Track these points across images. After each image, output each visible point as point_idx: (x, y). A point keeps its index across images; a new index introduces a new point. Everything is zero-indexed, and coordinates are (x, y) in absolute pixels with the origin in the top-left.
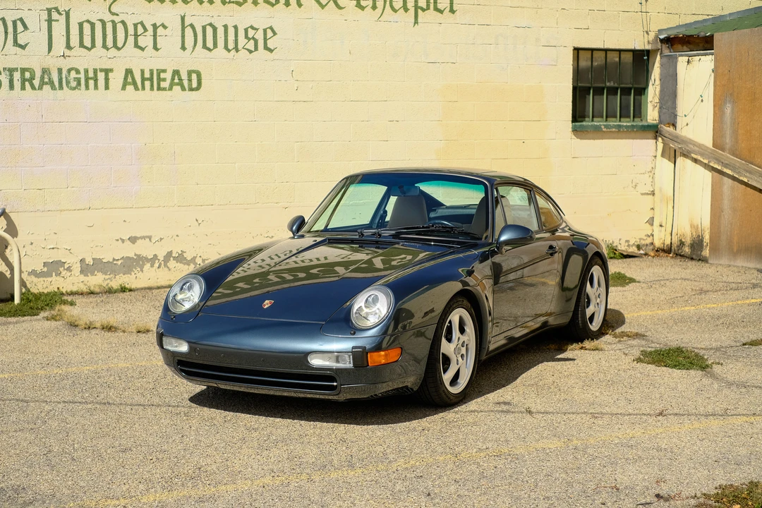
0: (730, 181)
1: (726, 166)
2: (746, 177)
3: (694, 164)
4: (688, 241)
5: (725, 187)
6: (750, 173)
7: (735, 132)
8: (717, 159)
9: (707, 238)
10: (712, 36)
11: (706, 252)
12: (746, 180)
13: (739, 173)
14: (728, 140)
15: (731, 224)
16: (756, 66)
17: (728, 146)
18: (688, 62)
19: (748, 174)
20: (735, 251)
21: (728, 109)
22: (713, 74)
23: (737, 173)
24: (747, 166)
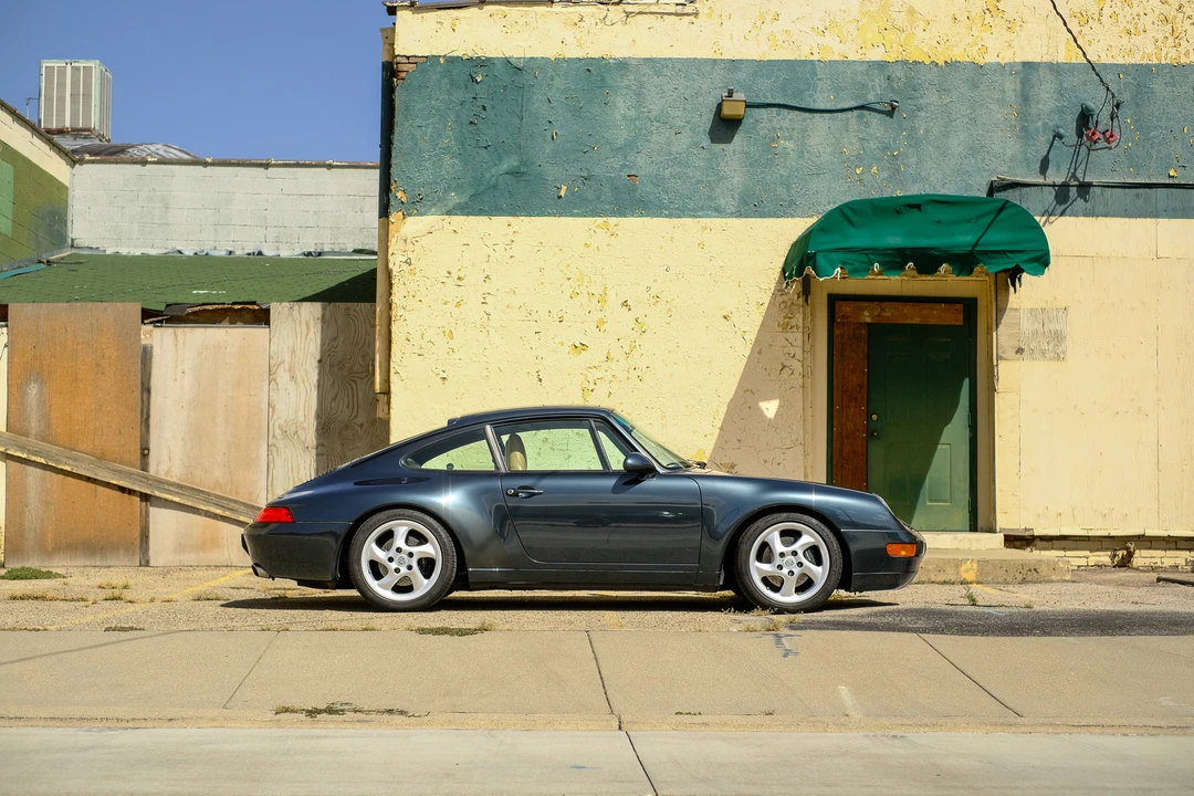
0: (39, 471)
1: (35, 453)
2: (69, 465)
5: (31, 478)
6: (75, 460)
7: (45, 417)
8: (18, 446)
10: (7, 306)
12: (68, 469)
13: (57, 461)
14: (34, 425)
15: (42, 520)
16: (78, 344)
17: (33, 432)
19: (71, 462)
20: (50, 549)
21: (33, 390)
22: (6, 349)
23: (53, 461)
24: (68, 453)
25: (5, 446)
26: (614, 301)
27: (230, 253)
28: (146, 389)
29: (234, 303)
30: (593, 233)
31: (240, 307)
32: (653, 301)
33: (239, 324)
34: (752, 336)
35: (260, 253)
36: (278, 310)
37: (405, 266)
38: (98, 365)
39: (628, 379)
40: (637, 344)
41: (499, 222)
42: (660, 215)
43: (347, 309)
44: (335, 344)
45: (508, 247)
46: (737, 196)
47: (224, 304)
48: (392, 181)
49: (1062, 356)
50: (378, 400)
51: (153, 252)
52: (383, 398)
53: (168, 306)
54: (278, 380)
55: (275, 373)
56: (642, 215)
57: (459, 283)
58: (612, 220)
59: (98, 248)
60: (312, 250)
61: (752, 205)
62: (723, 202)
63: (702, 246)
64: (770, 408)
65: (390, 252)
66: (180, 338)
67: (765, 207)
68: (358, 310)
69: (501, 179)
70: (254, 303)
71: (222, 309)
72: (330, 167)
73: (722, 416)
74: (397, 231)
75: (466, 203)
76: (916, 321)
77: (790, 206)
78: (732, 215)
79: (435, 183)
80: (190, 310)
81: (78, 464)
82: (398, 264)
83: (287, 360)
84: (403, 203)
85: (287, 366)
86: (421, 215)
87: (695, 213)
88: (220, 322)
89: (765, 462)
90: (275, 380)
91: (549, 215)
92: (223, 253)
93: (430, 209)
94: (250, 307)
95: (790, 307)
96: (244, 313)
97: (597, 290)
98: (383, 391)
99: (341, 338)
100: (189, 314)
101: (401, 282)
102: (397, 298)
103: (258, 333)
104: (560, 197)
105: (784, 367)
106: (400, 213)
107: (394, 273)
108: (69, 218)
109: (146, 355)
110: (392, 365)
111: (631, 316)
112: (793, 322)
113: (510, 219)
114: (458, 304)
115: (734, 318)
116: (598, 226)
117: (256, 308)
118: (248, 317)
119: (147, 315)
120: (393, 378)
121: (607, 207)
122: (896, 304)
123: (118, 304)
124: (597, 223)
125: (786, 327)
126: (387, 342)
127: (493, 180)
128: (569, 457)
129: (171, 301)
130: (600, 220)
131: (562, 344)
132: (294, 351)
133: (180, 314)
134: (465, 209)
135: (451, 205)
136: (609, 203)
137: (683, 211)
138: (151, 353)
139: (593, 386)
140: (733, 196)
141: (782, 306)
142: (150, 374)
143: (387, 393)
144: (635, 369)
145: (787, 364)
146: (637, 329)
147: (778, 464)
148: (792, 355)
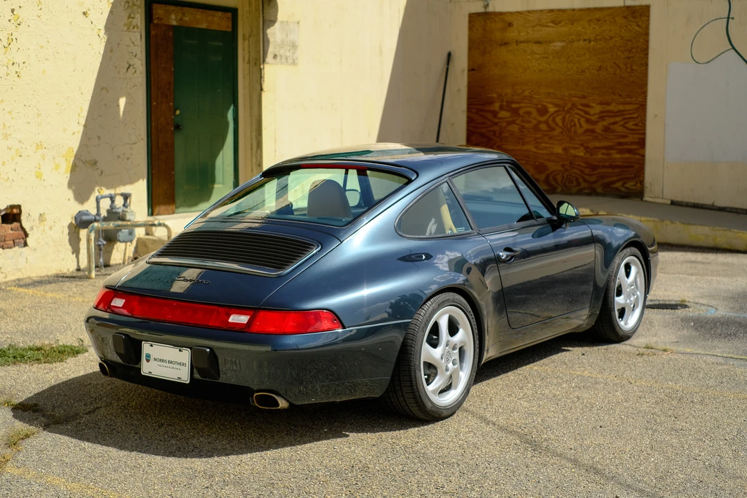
40: (13, 37)
49: (296, 61)
73: (85, 114)
76: (204, 26)
89: (119, 157)
105: (129, 66)
111: (9, 5)
112: (134, 22)
115: (90, 15)
122: (192, 10)
125: (130, 27)
141: (127, 5)
144: (13, 64)
145: (131, 63)
146: (12, 21)
147: (128, 159)
148: (134, 54)
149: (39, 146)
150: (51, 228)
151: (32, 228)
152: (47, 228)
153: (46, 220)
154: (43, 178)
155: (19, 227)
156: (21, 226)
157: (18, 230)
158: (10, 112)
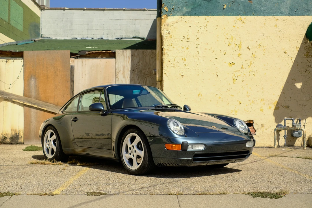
0: (35, 110)
1: (34, 104)
2: (46, 108)
3: (13, 104)
4: (10, 136)
5: (32, 113)
6: (48, 106)
7: (37, 91)
9: (22, 134)
10: (23, 52)
11: (22, 140)
12: (45, 109)
13: (42, 106)
14: (33, 94)
16: (48, 65)
17: (33, 96)
18: (6, 62)
19: (46, 107)
21: (33, 82)
22: (23, 67)
23: (40, 106)
24: (46, 104)
25: (23, 101)
26: (244, 47)
27: (93, 38)
28: (72, 81)
29: (103, 51)
30: (236, 22)
31: (105, 51)
32: (258, 47)
33: (104, 58)
34: (294, 59)
35: (102, 39)
36: (118, 52)
37: (168, 35)
38: (55, 72)
39: (250, 75)
40: (253, 62)
41: (202, 18)
42: (261, 15)
43: (143, 52)
44: (139, 64)
45: (205, 27)
46: (288, 8)
47: (99, 51)
48: (162, 4)
50: (157, 84)
51: (67, 38)
52: (159, 83)
53: (79, 51)
54: (119, 77)
55: (118, 75)
56: (254, 15)
57: (188, 40)
58: (243, 17)
59: (50, 37)
60: (119, 37)
61: (294, 11)
62: (283, 10)
63: (276, 26)
64: (299, 85)
65: (162, 29)
66: (84, 63)
67: (299, 12)
68: (147, 52)
69: (202, 2)
70: (110, 50)
71: (98, 52)
72: (124, 10)
74: (165, 22)
75: (190, 11)
77: (308, 11)
78: (287, 15)
79: (178, 4)
80: (87, 53)
81: (49, 107)
82: (165, 34)
83: (122, 70)
84: (166, 11)
85: (122, 72)
86: (173, 16)
87: (273, 14)
88: (98, 57)
89: (300, 105)
90: (118, 77)
91: (220, 15)
92: (90, 39)
93: (176, 14)
94: (108, 51)
95: (309, 48)
96: (106, 54)
97: (238, 43)
98: (159, 80)
99: (141, 62)
100: (87, 54)
101: (167, 40)
102: (165, 46)
103: (111, 61)
104: (224, 9)
105: (307, 70)
106: (166, 15)
107: (164, 37)
108: (41, 28)
109: (72, 69)
110: (164, 71)
111: (251, 52)
112: (310, 54)
113: (206, 17)
114: (187, 48)
115: (288, 53)
116: (238, 19)
117: (111, 52)
118: (108, 55)
119: (72, 55)
120: (164, 75)
121: (241, 12)
123: (62, 51)
124: (238, 18)
125: (307, 56)
126: (160, 63)
127: (199, 3)
128: (228, 104)
129: (80, 50)
130: (239, 17)
131: (225, 62)
132: (124, 67)
133: (83, 54)
134: (189, 14)
135: (184, 12)
136: (242, 11)
137: (269, 14)
138: (74, 68)
139: (237, 78)
140: (287, 8)
141: (306, 48)
142: (74, 75)
143: (161, 81)
144: (252, 71)
145: (308, 69)
146: (252, 57)
147: (305, 106)
148: (309, 66)
149: (262, 100)
150: (266, 129)
151: (258, 129)
152: (264, 129)
153: (264, 126)
154: (263, 111)
155: (253, 128)
156: (253, 127)
157: (252, 129)
158: (250, 88)
